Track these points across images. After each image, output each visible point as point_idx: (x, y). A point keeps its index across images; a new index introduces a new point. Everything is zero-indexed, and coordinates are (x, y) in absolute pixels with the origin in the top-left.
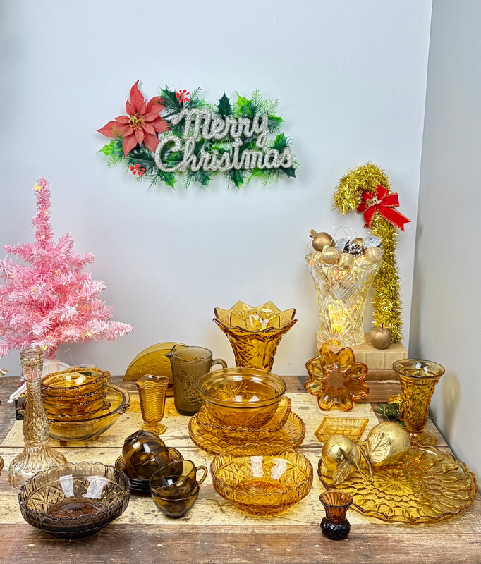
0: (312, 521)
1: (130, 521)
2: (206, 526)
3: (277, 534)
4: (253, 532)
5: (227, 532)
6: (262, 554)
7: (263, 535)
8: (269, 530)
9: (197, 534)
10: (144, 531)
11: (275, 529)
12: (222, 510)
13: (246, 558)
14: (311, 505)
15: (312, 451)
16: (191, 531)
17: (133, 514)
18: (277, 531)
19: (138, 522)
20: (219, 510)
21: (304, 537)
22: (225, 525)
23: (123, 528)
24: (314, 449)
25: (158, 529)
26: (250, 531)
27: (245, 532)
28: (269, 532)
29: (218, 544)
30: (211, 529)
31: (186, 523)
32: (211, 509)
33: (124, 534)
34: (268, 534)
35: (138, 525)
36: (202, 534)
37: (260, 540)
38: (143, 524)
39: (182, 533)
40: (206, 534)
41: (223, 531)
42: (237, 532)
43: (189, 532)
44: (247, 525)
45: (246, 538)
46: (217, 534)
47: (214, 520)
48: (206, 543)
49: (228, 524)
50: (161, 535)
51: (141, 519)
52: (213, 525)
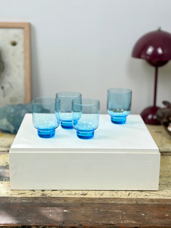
1: (41, 195)
2: (100, 199)
3: (156, 204)
4: (137, 203)
5: (117, 203)
6: (147, 218)
7: (145, 205)
8: (149, 201)
9: (94, 204)
10: (53, 202)
11: (153, 201)
13: (135, 220)
16: (89, 202)
18: (155, 203)
19: (47, 196)
22: (115, 198)
23: (36, 199)
25: (63, 201)
26: (134, 202)
27: (130, 203)
29: (111, 211)
30: (104, 200)
31: (85, 197)
33: (37, 203)
34: (148, 204)
35: (48, 198)
36: (97, 203)
37: (143, 208)
38: (52, 197)
39: (82, 203)
40: (100, 204)
41: (114, 202)
42: (124, 203)
43: (87, 202)
44: (131, 199)
45: (132, 207)
46: (109, 204)
47: (106, 195)
48: (101, 210)
49: (117, 197)
50: (66, 204)
51: (49, 194)
52: (105, 198)
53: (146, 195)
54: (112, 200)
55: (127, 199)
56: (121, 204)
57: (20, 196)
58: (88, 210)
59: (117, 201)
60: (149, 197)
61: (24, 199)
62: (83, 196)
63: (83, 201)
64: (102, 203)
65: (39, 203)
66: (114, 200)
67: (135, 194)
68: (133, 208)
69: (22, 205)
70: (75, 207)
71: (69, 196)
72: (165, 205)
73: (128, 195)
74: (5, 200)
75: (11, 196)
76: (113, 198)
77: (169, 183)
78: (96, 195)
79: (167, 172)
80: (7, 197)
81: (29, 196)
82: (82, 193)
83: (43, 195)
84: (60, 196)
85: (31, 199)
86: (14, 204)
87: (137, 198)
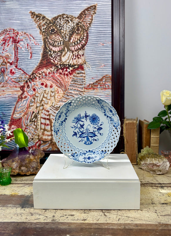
0: (159, 221)
1: (52, 221)
2: (96, 224)
3: (140, 229)
4: (125, 228)
5: (109, 227)
7: (131, 230)
8: (134, 226)
9: (91, 228)
10: (59, 227)
11: (137, 226)
12: (105, 215)
14: (156, 212)
15: (149, 186)
16: (87, 227)
17: (54, 216)
18: (139, 228)
19: (56, 221)
20: (103, 215)
21: (156, 232)
22: (108, 223)
23: (47, 225)
24: (150, 185)
25: (68, 225)
26: (123, 227)
27: (120, 228)
28: (134, 228)
30: (99, 226)
31: (85, 222)
32: (98, 214)
33: (47, 228)
34: (134, 229)
35: (56, 223)
36: (94, 228)
37: (129, 233)
38: (59, 223)
39: (82, 228)
40: (96, 228)
41: (106, 227)
42: (115, 228)
43: (86, 227)
44: (121, 224)
45: (121, 231)
46: (103, 229)
47: (101, 220)
48: (96, 235)
49: (109, 223)
50: (69, 229)
51: (58, 220)
52: (100, 223)
53: (132, 221)
54: (105, 225)
55: (117, 224)
56: (112, 229)
57: (35, 221)
58: (86, 235)
59: (109, 226)
60: (134, 222)
61: (38, 224)
62: (83, 222)
63: (83, 226)
64: (97, 228)
65: (48, 228)
66: (106, 225)
67: (124, 220)
68: (122, 233)
69: (35, 229)
70: (76, 232)
71: (72, 222)
72: (147, 229)
73: (118, 220)
74: (23, 225)
75: (29, 221)
76: (106, 223)
77: (150, 209)
78: (93, 220)
79: (148, 200)
80: (26, 222)
81: (42, 221)
82: (83, 219)
83: (53, 220)
84: (65, 221)
85: (43, 224)
86: (29, 229)
87: (125, 223)
